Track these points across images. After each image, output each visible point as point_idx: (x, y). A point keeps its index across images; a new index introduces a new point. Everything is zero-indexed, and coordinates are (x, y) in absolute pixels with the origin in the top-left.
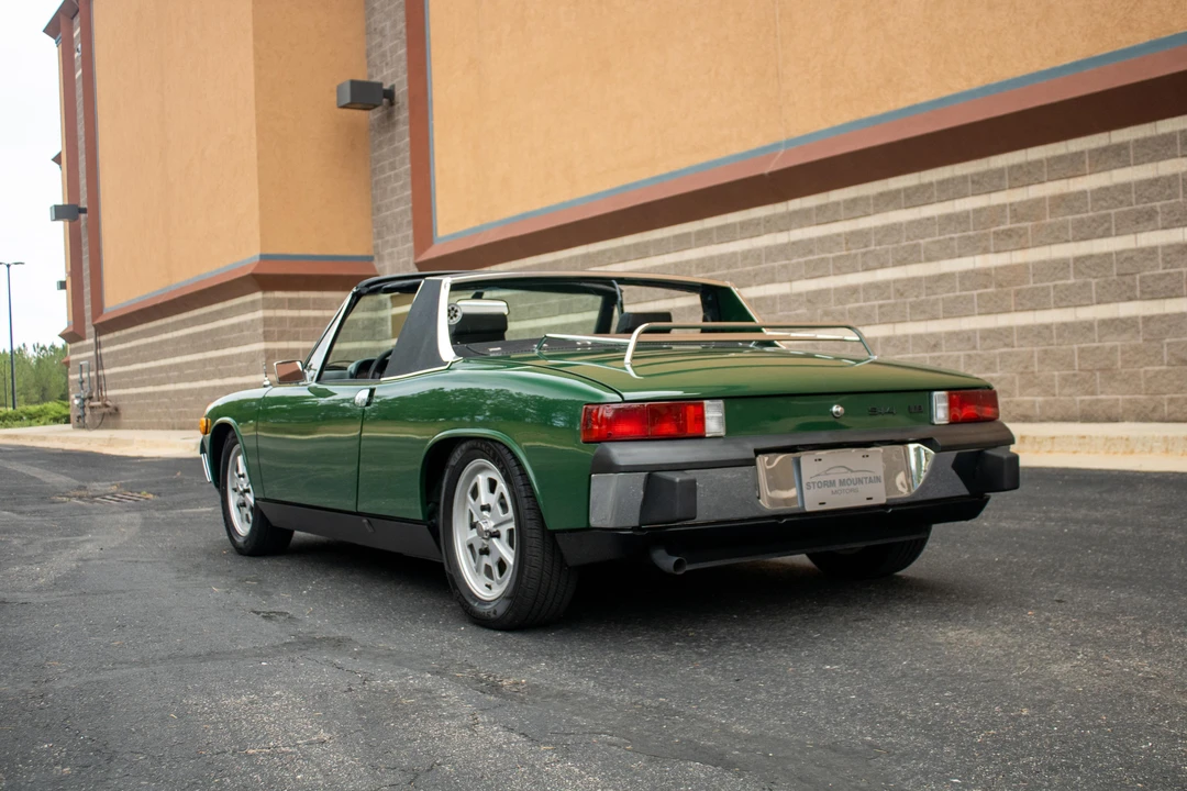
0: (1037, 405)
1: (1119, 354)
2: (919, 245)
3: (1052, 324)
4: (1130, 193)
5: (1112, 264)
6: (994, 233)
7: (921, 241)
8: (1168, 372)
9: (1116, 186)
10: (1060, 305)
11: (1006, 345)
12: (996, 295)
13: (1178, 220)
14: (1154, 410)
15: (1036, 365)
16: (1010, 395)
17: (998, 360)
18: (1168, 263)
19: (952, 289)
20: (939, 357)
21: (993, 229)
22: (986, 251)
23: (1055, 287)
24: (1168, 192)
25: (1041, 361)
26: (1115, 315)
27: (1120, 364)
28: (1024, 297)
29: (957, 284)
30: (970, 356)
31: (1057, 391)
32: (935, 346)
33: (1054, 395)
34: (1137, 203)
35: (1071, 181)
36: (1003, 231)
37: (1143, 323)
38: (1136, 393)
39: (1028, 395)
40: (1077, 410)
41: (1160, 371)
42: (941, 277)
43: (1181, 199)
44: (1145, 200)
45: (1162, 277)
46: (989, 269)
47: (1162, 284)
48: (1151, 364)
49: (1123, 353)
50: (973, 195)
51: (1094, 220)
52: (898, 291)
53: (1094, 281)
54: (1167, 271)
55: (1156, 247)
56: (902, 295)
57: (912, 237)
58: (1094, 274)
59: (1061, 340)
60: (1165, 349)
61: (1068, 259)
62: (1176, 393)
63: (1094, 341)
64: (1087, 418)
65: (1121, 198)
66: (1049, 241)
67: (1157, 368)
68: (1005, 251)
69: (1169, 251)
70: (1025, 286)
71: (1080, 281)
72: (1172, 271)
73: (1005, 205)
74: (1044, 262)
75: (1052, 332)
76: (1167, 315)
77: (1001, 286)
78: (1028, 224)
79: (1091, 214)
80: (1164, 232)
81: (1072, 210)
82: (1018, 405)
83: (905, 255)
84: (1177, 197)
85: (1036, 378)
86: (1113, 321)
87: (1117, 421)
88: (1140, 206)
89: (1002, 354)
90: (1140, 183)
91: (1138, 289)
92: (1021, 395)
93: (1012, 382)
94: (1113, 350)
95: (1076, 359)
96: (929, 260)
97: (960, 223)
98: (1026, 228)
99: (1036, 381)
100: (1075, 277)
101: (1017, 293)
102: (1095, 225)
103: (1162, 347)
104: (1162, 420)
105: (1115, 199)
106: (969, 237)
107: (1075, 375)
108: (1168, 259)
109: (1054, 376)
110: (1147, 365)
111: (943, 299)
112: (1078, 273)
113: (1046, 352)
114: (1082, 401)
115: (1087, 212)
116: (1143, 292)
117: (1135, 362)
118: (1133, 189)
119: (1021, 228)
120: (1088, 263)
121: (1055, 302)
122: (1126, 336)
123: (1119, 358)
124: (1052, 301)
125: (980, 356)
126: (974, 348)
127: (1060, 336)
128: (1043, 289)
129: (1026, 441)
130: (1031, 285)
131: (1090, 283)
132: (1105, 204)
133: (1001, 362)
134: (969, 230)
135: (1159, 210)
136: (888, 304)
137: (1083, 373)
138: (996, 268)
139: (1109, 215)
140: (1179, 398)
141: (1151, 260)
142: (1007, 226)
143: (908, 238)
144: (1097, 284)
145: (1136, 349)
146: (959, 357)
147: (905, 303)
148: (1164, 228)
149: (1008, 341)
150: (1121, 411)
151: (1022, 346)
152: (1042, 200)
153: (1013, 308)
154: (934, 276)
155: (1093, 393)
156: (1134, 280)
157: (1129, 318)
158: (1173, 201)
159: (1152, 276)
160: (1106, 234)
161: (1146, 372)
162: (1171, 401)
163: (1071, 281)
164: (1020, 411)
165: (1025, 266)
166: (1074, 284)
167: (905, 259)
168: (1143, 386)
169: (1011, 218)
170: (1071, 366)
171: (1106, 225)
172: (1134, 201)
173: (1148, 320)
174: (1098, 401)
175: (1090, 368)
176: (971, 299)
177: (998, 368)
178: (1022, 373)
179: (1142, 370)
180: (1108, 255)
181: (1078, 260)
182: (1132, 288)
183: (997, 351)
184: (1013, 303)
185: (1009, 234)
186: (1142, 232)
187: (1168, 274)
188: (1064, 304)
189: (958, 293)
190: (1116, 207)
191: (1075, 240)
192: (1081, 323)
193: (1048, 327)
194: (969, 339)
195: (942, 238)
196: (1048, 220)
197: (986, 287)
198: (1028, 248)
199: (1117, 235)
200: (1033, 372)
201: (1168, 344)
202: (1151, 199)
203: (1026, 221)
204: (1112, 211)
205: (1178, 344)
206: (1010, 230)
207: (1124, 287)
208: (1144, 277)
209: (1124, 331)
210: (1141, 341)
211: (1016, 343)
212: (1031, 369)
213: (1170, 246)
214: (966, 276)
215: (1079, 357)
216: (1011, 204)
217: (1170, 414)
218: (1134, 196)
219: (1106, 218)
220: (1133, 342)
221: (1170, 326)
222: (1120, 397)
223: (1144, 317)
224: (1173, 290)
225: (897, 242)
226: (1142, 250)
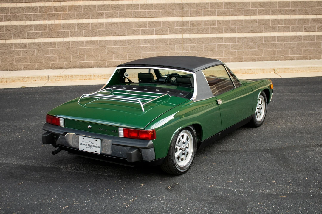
0: (65, 64)
1: (92, 50)
2: (17, 15)
3: (70, 41)
4: (96, 8)
5: (90, 26)
6: (48, 14)
7: (17, 14)
8: (107, 55)
9: (91, 6)
10: (73, 36)
11: (53, 47)
12: (49, 33)
13: (110, 17)
14: (103, 64)
15: (64, 53)
16: (55, 61)
17: (50, 51)
18: (107, 27)
19: (32, 30)
20: (26, 50)
21: (47, 13)
22: (45, 19)
23: (71, 31)
24: (107, 9)
25: (66, 52)
26: (91, 40)
27: (92, 53)
28: (59, 34)
29: (33, 28)
30: (39, 50)
31: (71, 60)
32: (24, 47)
33: (71, 61)
34: (97, 11)
35: (76, 2)
36: (51, 14)
37: (100, 42)
38: (97, 60)
39: (61, 61)
40: (78, 65)
41: (105, 54)
42: (27, 26)
43: (111, 11)
44: (100, 10)
45: (105, 31)
46: (46, 25)
47: (106, 33)
48: (102, 53)
49: (93, 50)
50: (39, 2)
51: (84, 14)
52: (8, 29)
53: (84, 30)
54: (107, 29)
55: (104, 23)
56: (9, 30)
57: (13, 12)
58: (84, 29)
59: (73, 46)
60: (106, 49)
61: (75, 24)
62: (110, 60)
63: (84, 46)
64: (82, 67)
65: (93, 9)
66: (68, 18)
67: (104, 54)
68: (52, 20)
69: (107, 24)
70: (60, 31)
71: (79, 30)
72: (108, 29)
73: (52, 7)
74: (67, 24)
75: (69, 44)
76: (107, 40)
77: (51, 30)
78: (61, 13)
79: (82, 12)
80: (106, 19)
81: (76, 10)
82: (58, 64)
83: (11, 18)
84: (110, 10)
85: (64, 56)
86: (90, 41)
87: (92, 68)
88: (99, 12)
89: (51, 50)
90: (99, 6)
91: (98, 33)
92: (59, 61)
93: (56, 58)
94: (91, 49)
95: (78, 51)
96: (20, 20)
97: (34, 10)
98: (60, 14)
99: (64, 57)
100: (77, 29)
101: (57, 32)
102: (84, 15)
103: (105, 48)
104: (105, 67)
105: (91, 9)
106: (38, 15)
107: (78, 56)
108: (107, 26)
109: (71, 56)
110: (101, 53)
111: (27, 33)
112: (79, 28)
113: (67, 49)
114: (80, 63)
115: (82, 11)
116: (99, 34)
117: (97, 52)
118: (96, 7)
119: (58, 14)
120: (82, 25)
121: (71, 35)
122: (94, 45)
123: (92, 51)
124: (70, 35)
125: (43, 50)
126: (41, 48)
127: (72, 45)
128: (66, 32)
129: (96, 76)
130: (62, 30)
131: (83, 31)
132: (87, 10)
133: (51, 52)
134: (38, 13)
135: (104, 13)
136: (3, 33)
137: (80, 55)
138: (49, 25)
139: (89, 13)
140: (111, 61)
141: (102, 26)
142: (53, 13)
143: (11, 13)
144: (85, 31)
145: (97, 49)
146: (35, 50)
147: (11, 33)
148: (106, 18)
149: (53, 46)
150: (93, 65)
151: (59, 47)
152: (66, 6)
153: (55, 37)
154: (23, 25)
155: (84, 61)
156: (97, 31)
157: (95, 41)
158: (108, 11)
159: (103, 30)
160: (88, 18)
161: (100, 55)
162: (108, 62)
163: (76, 30)
164: (60, 66)
165: (60, 25)
166: (77, 31)
167: (11, 19)
168: (100, 58)
169: (54, 10)
170: (76, 53)
171: (88, 16)
172: (97, 10)
173: (101, 41)
174: (85, 62)
175: (83, 54)
176: (39, 33)
177: (50, 54)
178: (59, 55)
179: (99, 54)
180: (89, 24)
181: (78, 24)
182: (96, 33)
183: (50, 49)
184: (55, 35)
185: (53, 15)
186: (99, 18)
187: (107, 30)
188: (74, 36)
189: (33, 31)
190: (91, 11)
191: (77, 19)
192: (80, 41)
193: (68, 42)
194: (38, 45)
195: (26, 14)
196: (68, 12)
197: (45, 30)
198: (61, 20)
199: (91, 19)
200: (63, 55)
201: (107, 48)
202: (102, 10)
203: (60, 12)
204: (90, 12)
205: (110, 48)
206: (54, 14)
207: (93, 33)
208: (100, 30)
209: (93, 44)
210: (99, 47)
211: (56, 47)
212: (63, 54)
213: (108, 23)
214: (36, 26)
215: (79, 51)
216: (54, 6)
217: (107, 66)
218: (97, 9)
219: (88, 14)
220: (96, 47)
221: (108, 43)
222: (93, 61)
223: (100, 41)
224: (109, 34)
225: (6, 14)
226: (99, 23)
